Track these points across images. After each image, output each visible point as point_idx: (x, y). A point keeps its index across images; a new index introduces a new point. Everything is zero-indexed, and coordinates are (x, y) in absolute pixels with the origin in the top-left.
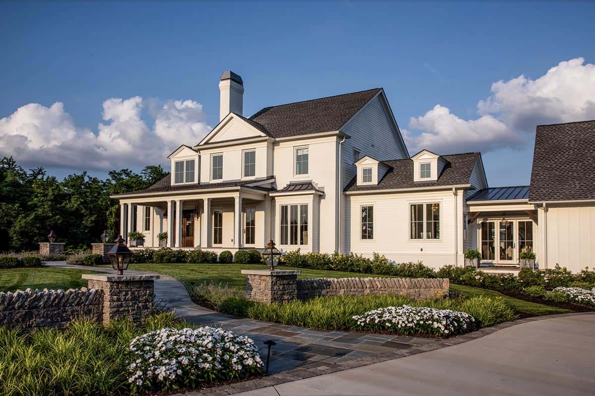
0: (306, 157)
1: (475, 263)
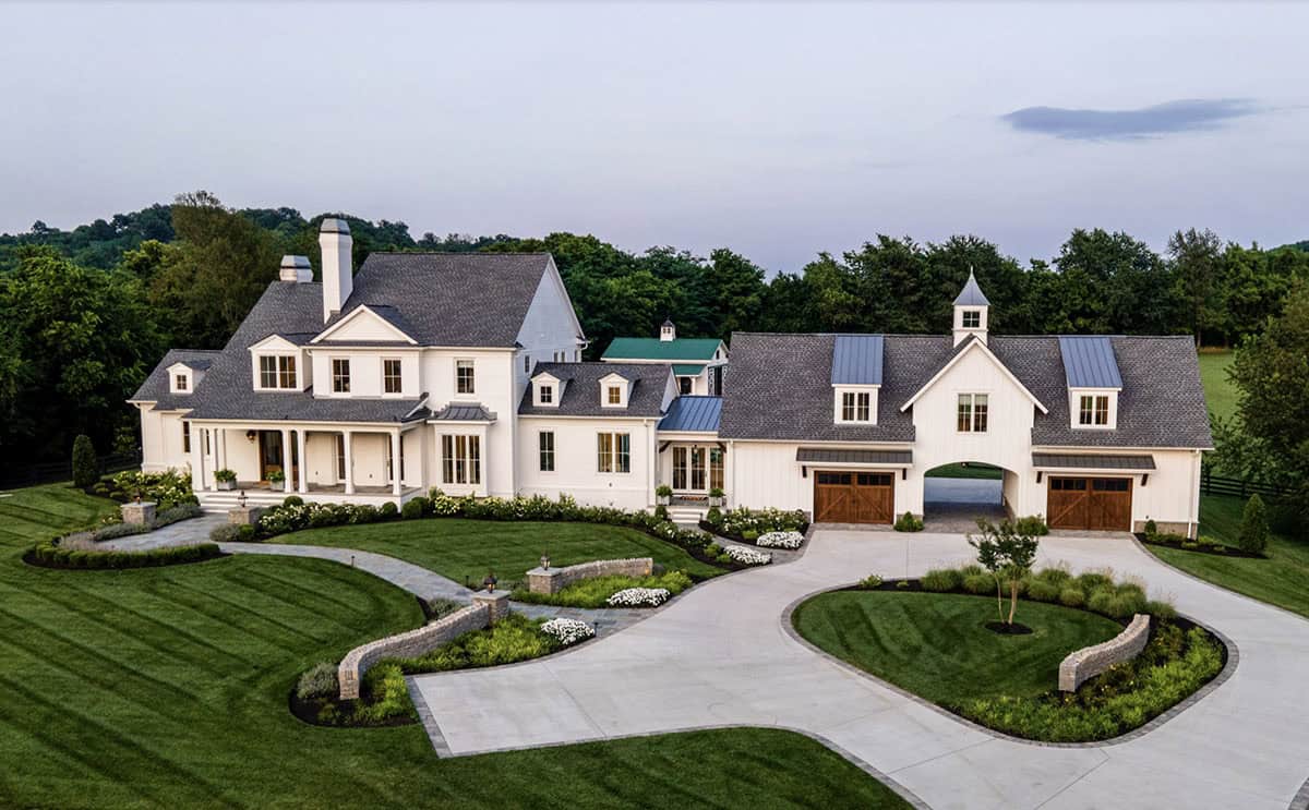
0: (470, 371)
1: (667, 500)
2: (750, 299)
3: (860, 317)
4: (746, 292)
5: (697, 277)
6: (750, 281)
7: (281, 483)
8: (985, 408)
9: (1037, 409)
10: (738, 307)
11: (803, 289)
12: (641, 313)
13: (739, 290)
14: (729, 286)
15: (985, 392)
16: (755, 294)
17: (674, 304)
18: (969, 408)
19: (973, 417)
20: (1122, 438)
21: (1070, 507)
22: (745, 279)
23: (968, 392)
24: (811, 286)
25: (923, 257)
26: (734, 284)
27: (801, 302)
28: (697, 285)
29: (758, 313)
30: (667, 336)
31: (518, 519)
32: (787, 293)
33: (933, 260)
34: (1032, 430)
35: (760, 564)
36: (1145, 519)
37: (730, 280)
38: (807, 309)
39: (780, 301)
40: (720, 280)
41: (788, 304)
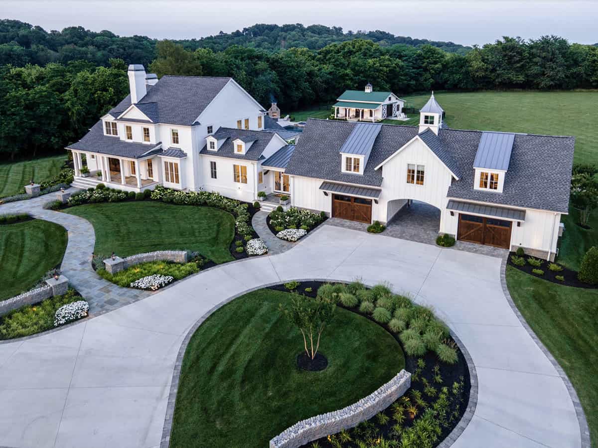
0: (177, 134)
1: (261, 199)
2: (437, 66)
3: (489, 74)
4: (435, 63)
5: (413, 57)
6: (438, 58)
7: (101, 177)
8: (423, 173)
9: (453, 179)
10: (432, 69)
11: (463, 61)
12: (382, 74)
13: (432, 62)
14: (428, 60)
15: (423, 164)
16: (440, 64)
17: (398, 69)
18: (413, 172)
19: (416, 176)
20: (505, 198)
21: (472, 231)
22: (436, 57)
23: (413, 163)
24: (467, 60)
25: (527, 46)
26: (430, 59)
27: (461, 67)
28: (413, 60)
29: (440, 72)
30: (368, 90)
31: (185, 204)
32: (455, 63)
33: (531, 47)
34: (450, 187)
35: (257, 255)
36: (518, 245)
37: (428, 58)
38: (464, 70)
39: (451, 66)
40: (424, 58)
41: (455, 68)
